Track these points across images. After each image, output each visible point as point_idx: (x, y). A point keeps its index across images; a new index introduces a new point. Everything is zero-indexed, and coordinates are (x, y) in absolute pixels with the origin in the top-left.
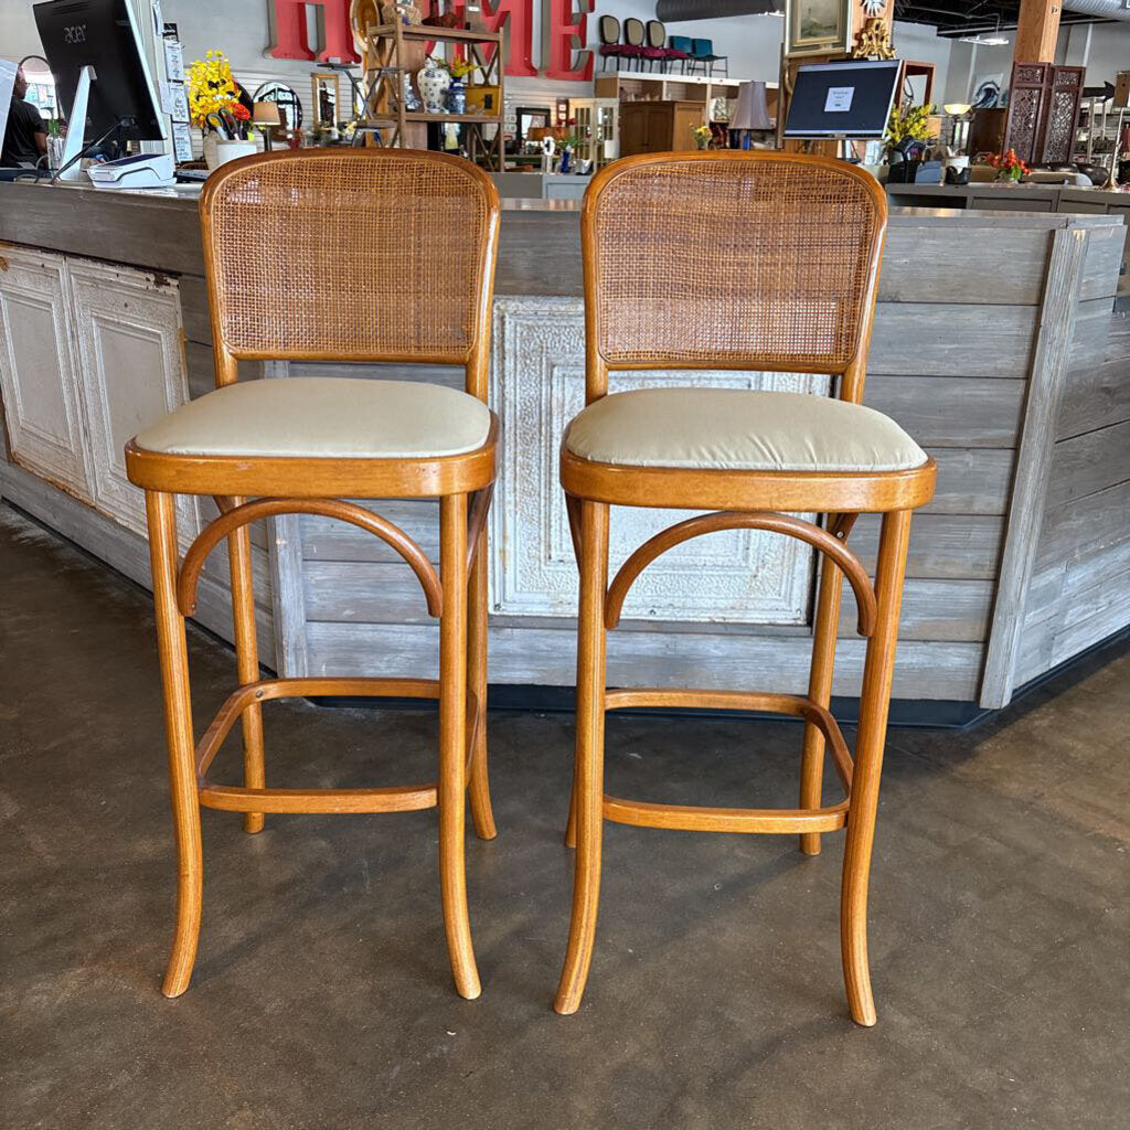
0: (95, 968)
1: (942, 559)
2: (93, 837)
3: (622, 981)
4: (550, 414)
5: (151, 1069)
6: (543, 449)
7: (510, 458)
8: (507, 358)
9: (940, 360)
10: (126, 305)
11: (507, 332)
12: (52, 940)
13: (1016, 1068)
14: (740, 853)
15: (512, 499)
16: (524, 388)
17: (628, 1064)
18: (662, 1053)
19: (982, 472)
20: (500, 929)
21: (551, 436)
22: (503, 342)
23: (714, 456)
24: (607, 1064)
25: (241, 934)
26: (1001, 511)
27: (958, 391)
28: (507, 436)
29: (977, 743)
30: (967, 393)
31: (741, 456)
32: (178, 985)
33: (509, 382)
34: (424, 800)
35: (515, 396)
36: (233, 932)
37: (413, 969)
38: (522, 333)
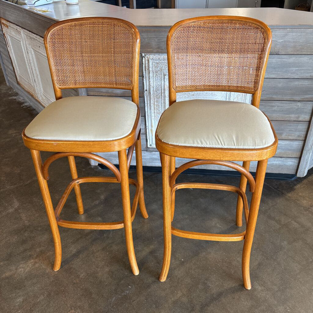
0: (36, 260)
1: (288, 134)
2: (38, 215)
3: (179, 270)
4: (165, 90)
5: (49, 295)
6: (163, 100)
7: (152, 103)
8: (150, 73)
9: (292, 73)
10: (39, 47)
11: (150, 65)
12: (25, 250)
13: (290, 306)
14: (218, 225)
15: (154, 115)
16: (156, 82)
17: (178, 299)
18: (188, 296)
19: (303, 108)
20: (146, 251)
21: (165, 97)
22: (149, 68)
23: (202, 144)
24: (172, 299)
25: (75, 250)
26: (308, 120)
27: (297, 83)
28: (151, 97)
29: (295, 185)
30: (300, 84)
31: (211, 143)
32: (57, 268)
33: (151, 80)
34: (120, 226)
35: (153, 84)
36: (73, 249)
37: (121, 264)
38: (155, 65)
